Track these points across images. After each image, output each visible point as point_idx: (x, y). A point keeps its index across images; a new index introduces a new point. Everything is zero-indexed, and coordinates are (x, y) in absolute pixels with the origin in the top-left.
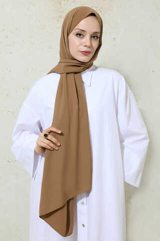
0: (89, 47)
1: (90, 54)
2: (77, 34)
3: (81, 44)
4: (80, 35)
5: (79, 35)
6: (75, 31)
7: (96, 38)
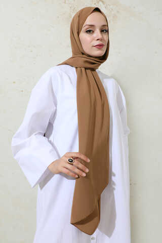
1: (104, 47)
2: (87, 31)
3: (93, 40)
5: (89, 32)
6: (84, 29)
7: (105, 31)
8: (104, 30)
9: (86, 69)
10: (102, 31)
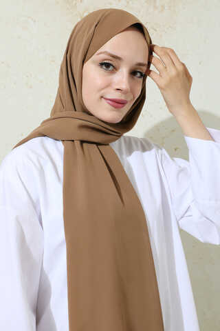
0: (125, 92)
2: (102, 64)
3: (108, 85)
4: (108, 65)
7: (139, 75)
8: (140, 73)
9: (82, 142)
10: (133, 73)
